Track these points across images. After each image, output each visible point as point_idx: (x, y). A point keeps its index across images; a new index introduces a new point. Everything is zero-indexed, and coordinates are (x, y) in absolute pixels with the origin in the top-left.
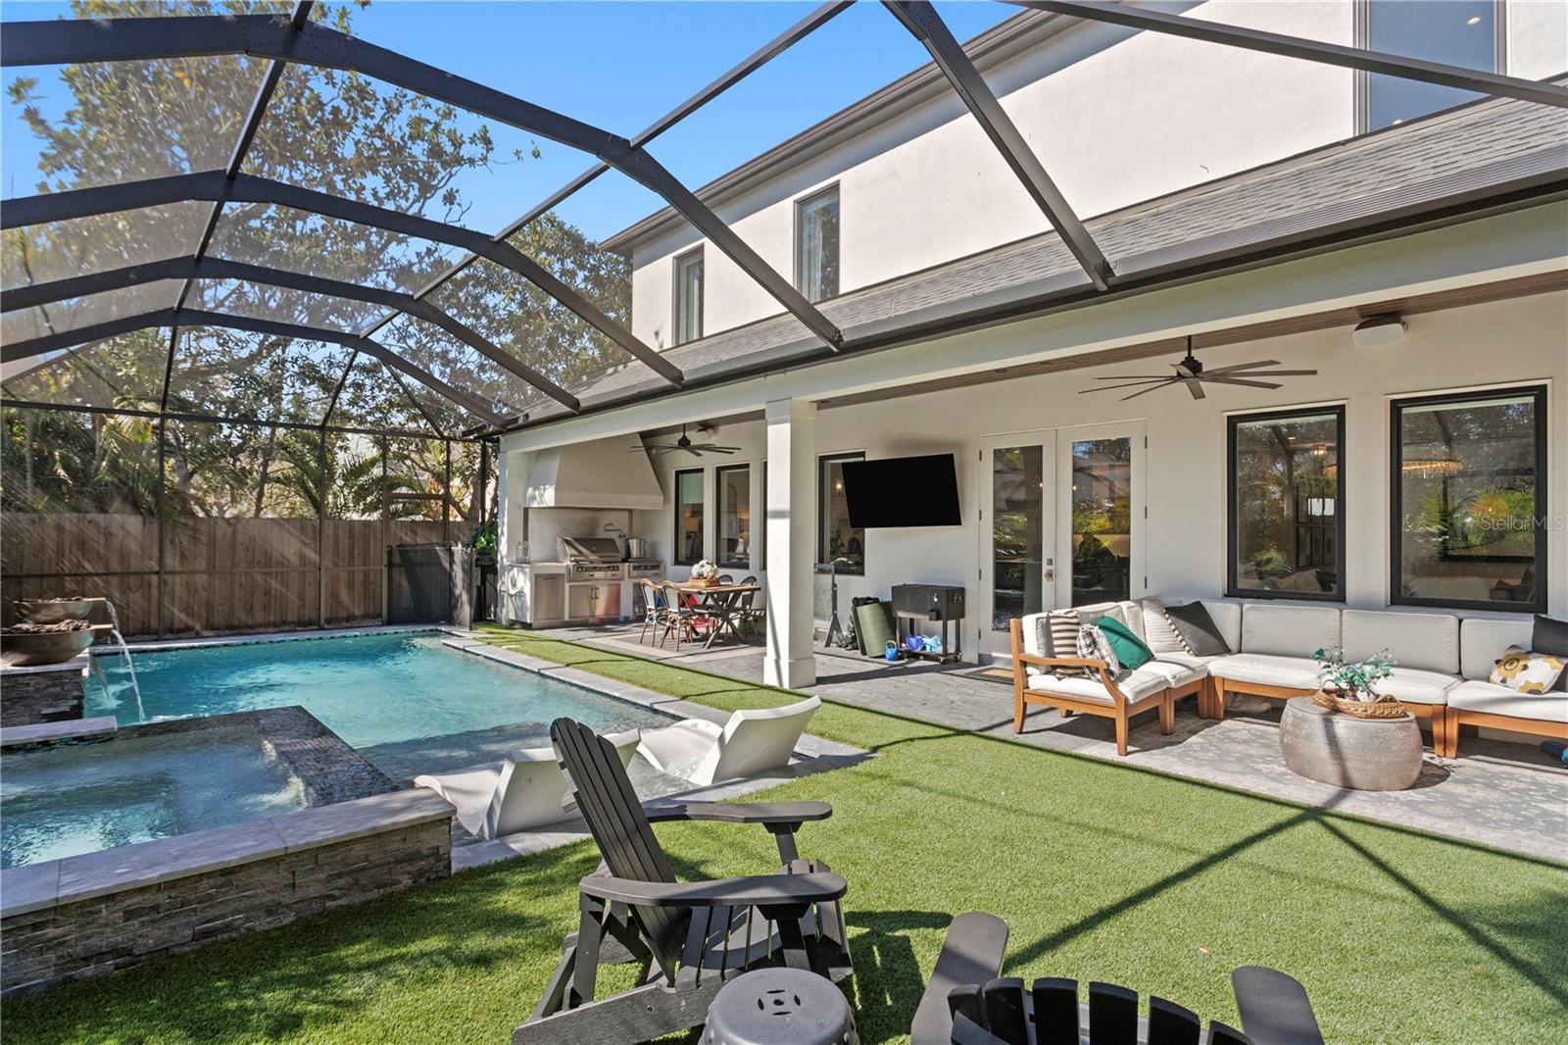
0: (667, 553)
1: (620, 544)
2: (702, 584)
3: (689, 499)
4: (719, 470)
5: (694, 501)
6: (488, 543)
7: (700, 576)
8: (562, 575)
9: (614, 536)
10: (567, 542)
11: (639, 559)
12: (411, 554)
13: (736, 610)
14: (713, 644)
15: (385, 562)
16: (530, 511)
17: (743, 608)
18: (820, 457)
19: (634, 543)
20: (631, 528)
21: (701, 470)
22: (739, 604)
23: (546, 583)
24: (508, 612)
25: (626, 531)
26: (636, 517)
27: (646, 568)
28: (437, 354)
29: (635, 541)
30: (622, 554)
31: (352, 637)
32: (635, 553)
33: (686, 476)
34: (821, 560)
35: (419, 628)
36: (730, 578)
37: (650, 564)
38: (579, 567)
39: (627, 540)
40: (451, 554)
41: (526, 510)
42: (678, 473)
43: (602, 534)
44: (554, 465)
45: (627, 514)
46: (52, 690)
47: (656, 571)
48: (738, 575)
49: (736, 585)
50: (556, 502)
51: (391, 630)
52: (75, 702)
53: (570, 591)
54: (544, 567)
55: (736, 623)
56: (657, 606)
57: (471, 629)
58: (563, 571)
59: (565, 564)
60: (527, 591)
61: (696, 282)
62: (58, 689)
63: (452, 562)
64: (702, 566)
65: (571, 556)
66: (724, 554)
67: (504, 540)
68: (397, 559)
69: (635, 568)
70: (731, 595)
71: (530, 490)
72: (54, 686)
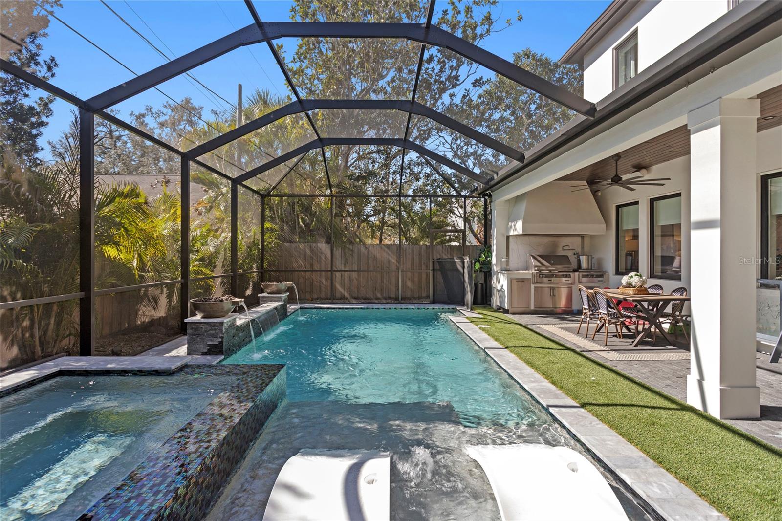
0: (610, 266)
1: (573, 260)
2: (631, 291)
3: (627, 226)
4: (652, 201)
5: (631, 227)
6: (486, 258)
7: (629, 285)
8: (528, 279)
9: (570, 254)
10: (534, 257)
11: (587, 270)
12: (444, 263)
13: (666, 316)
14: (641, 342)
15: (431, 268)
16: (510, 238)
17: (673, 315)
18: (762, 177)
19: (583, 259)
20: (583, 248)
21: (637, 203)
22: (669, 310)
23: (518, 284)
24: (495, 301)
25: (579, 250)
26: (587, 240)
27: (592, 276)
28: (471, 153)
29: (584, 257)
30: (574, 265)
31: (412, 309)
32: (584, 265)
33: (625, 209)
34: (764, 274)
35: (446, 307)
36: (660, 287)
37: (596, 273)
38: (541, 274)
39: (578, 256)
40: (463, 263)
41: (508, 237)
42: (618, 207)
43: (561, 252)
44: (523, 207)
45: (579, 239)
46: (211, 332)
47: (600, 279)
48: (669, 286)
49: (666, 294)
50: (523, 231)
51: (431, 307)
52: (220, 340)
53: (535, 290)
54: (517, 274)
55: (666, 326)
56: (589, 306)
57: (472, 310)
58: (530, 277)
59: (530, 272)
60: (505, 288)
61: (633, 62)
62: (214, 332)
63: (463, 268)
64: (631, 277)
65: (535, 266)
66: (658, 268)
67: (494, 254)
68: (437, 267)
69: (583, 276)
70: (661, 303)
71: (510, 223)
72: (212, 330)
